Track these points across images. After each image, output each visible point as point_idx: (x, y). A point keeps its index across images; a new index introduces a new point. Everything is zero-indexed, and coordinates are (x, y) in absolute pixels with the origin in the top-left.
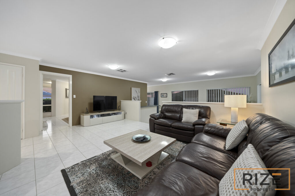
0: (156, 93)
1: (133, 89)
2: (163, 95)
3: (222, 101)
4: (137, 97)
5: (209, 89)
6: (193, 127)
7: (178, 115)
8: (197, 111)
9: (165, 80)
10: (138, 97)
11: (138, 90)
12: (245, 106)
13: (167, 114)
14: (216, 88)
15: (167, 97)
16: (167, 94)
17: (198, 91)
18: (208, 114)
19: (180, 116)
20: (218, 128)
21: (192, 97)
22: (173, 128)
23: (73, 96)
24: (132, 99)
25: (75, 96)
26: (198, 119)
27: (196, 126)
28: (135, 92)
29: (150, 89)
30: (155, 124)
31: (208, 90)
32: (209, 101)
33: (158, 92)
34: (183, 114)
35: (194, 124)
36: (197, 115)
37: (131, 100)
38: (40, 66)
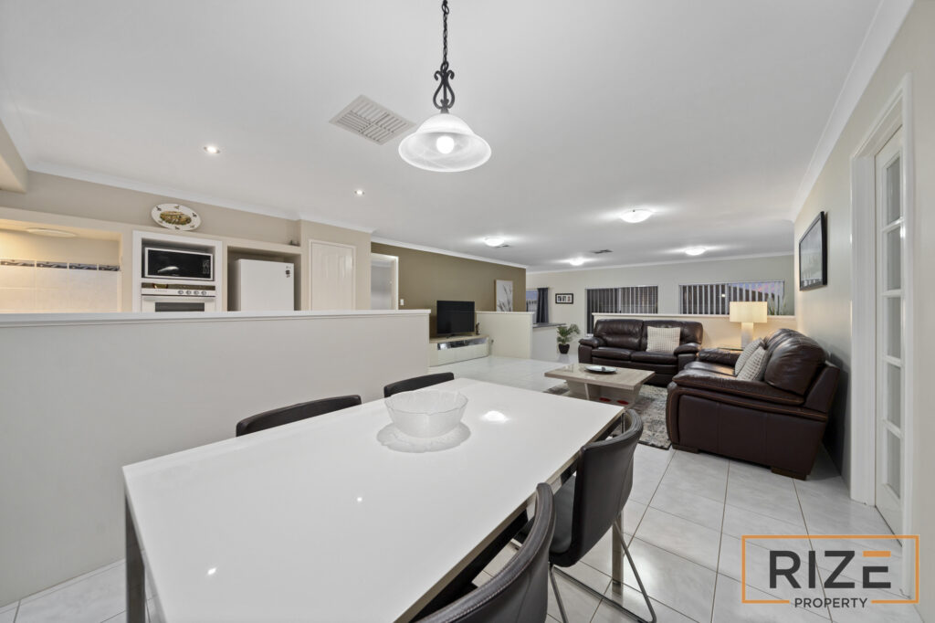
0: (543, 293)
1: (499, 284)
2: (560, 299)
3: (723, 313)
4: (506, 303)
5: (687, 283)
6: (675, 358)
7: (636, 341)
8: (677, 330)
9: (578, 261)
10: (509, 303)
11: (509, 285)
12: (765, 321)
13: (610, 339)
14: (703, 283)
15: (572, 303)
16: (572, 295)
17: (656, 288)
18: (698, 336)
19: (640, 341)
20: (721, 354)
21: (628, 304)
22: (633, 361)
23: (399, 303)
24: (498, 308)
25: (402, 301)
26: (680, 344)
27: (680, 355)
28: (504, 291)
29: (533, 281)
30: (592, 356)
31: (684, 287)
32: (685, 313)
33: (547, 289)
34: (649, 337)
35: (677, 353)
36: (679, 338)
37: (495, 310)
38: (373, 244)
